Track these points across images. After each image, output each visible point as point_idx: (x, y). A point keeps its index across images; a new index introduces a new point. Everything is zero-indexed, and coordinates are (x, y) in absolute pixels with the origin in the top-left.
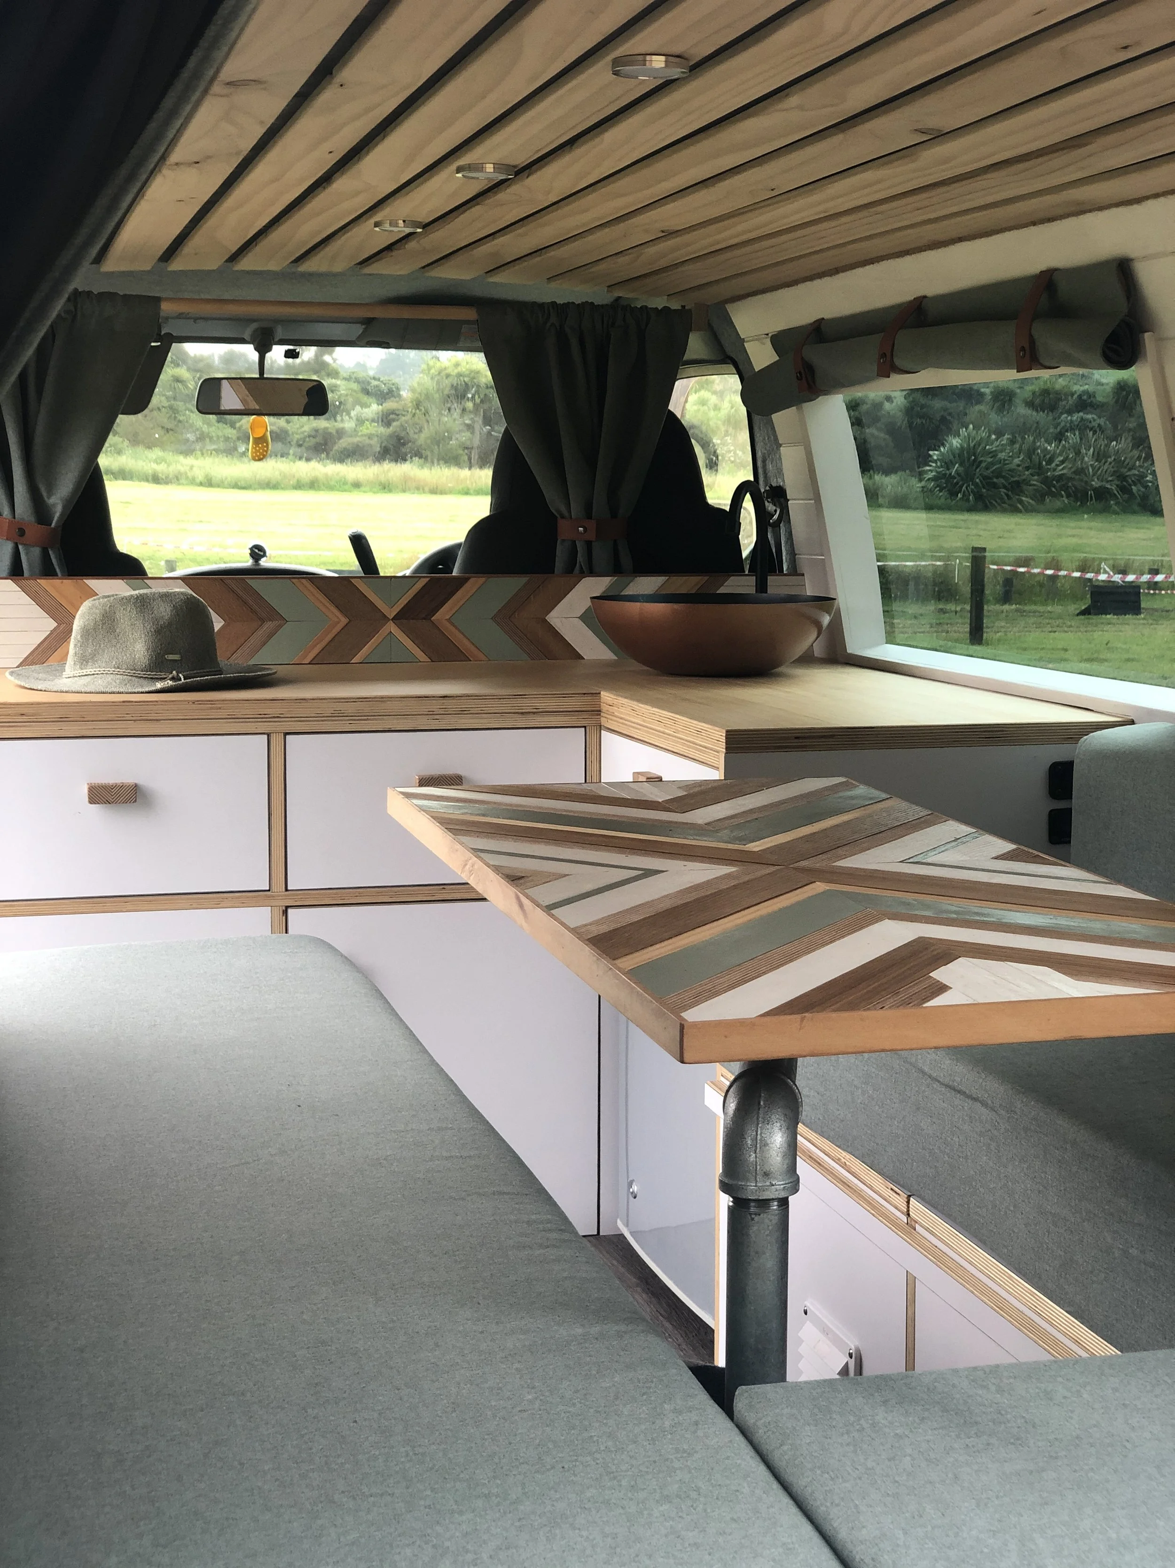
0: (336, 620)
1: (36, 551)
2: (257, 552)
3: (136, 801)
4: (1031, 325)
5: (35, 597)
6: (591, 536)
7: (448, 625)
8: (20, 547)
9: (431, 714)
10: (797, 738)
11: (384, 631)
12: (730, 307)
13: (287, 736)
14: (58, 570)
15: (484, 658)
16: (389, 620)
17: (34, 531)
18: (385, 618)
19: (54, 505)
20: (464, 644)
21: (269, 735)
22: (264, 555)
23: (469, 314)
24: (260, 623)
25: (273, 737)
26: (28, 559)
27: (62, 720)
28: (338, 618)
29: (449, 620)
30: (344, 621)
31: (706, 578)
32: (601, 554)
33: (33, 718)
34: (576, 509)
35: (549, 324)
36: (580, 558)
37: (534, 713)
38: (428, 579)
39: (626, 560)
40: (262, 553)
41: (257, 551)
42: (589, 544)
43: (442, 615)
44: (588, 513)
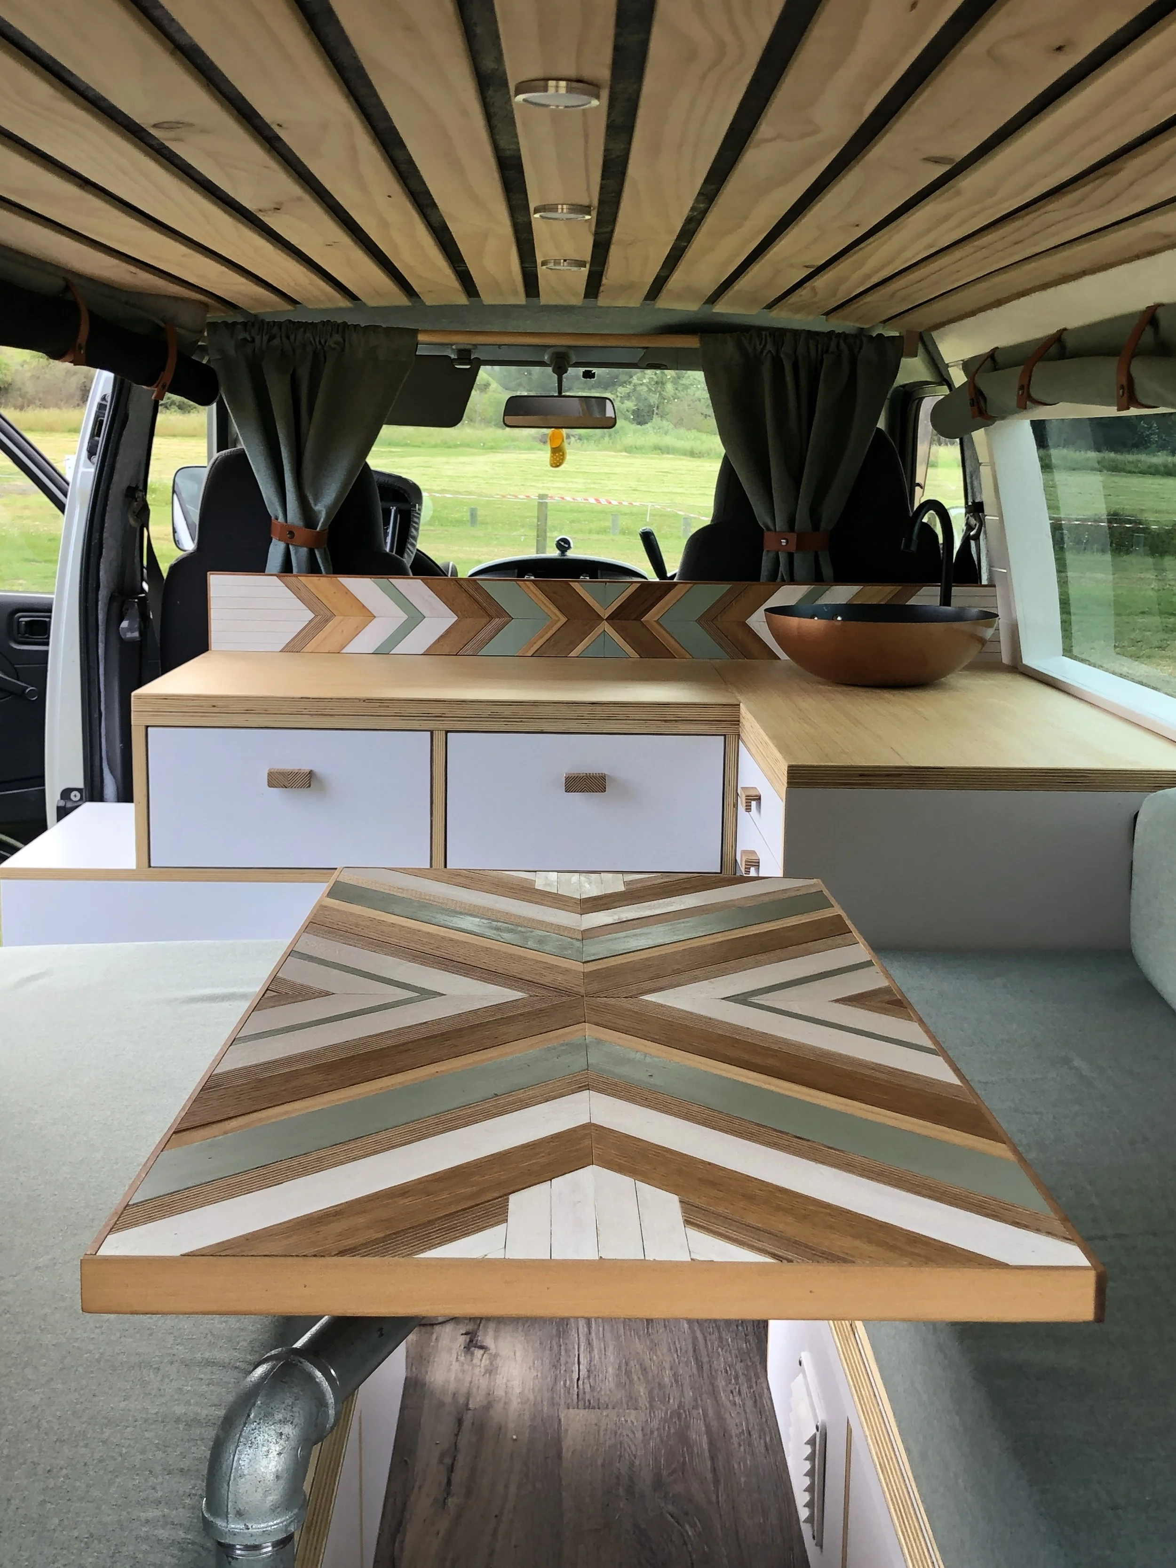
0: (557, 619)
1: (304, 551)
2: (563, 545)
3: (309, 786)
4: (1130, 363)
5: (296, 591)
6: (793, 549)
7: (655, 624)
8: (291, 547)
9: (580, 718)
10: (861, 775)
11: (598, 630)
12: (934, 334)
13: (449, 734)
14: (322, 568)
15: (688, 656)
16: (603, 620)
17: (303, 533)
18: (600, 618)
19: (320, 512)
20: (670, 643)
21: (432, 732)
22: (569, 547)
23: (691, 342)
24: (488, 619)
25: (436, 733)
26: (297, 558)
27: (248, 711)
28: (557, 616)
29: (657, 622)
30: (563, 620)
31: (900, 587)
32: (801, 564)
33: (223, 710)
34: (780, 523)
35: (765, 352)
36: (782, 569)
37: (676, 721)
38: (639, 584)
39: (827, 571)
40: (567, 546)
41: (562, 543)
42: (791, 556)
43: (650, 617)
44: (791, 527)
